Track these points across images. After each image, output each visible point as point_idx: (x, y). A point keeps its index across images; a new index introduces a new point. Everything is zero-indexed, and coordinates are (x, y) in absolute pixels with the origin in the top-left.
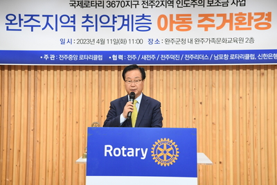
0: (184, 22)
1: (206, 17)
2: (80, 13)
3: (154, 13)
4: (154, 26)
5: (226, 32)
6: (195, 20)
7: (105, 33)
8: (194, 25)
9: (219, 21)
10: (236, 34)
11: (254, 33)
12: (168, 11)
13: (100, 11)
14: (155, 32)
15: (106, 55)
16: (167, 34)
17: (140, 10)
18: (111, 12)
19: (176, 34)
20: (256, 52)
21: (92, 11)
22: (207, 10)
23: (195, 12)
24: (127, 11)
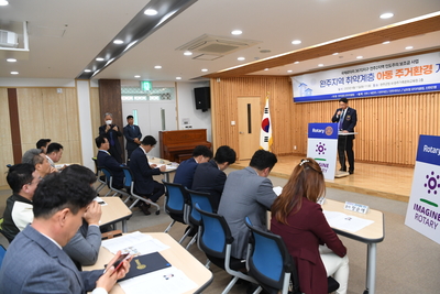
0: (389, 74)
1: (399, 71)
2: (345, 76)
3: (375, 72)
4: (375, 78)
5: (409, 77)
6: (394, 73)
7: (355, 84)
8: (394, 76)
9: (405, 72)
10: (414, 77)
11: (423, 76)
12: (381, 70)
13: (353, 75)
14: (376, 81)
15: (356, 93)
16: (382, 81)
17: (369, 72)
18: (357, 74)
19: (386, 81)
20: (425, 86)
21: (350, 75)
22: (400, 68)
23: (394, 69)
24: (364, 73)
